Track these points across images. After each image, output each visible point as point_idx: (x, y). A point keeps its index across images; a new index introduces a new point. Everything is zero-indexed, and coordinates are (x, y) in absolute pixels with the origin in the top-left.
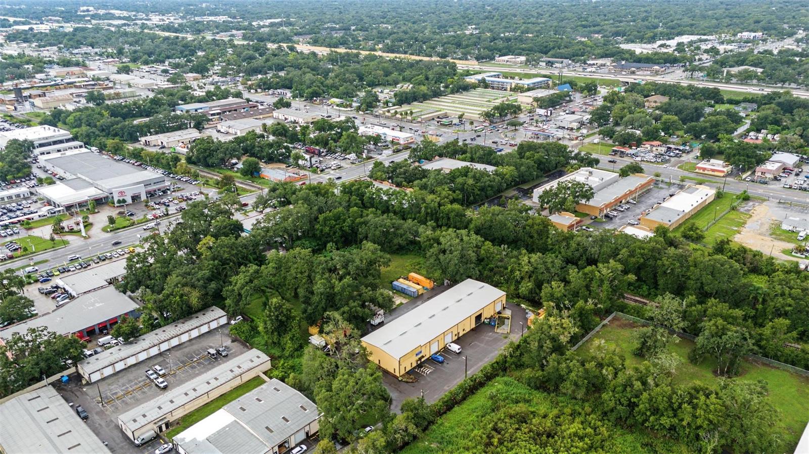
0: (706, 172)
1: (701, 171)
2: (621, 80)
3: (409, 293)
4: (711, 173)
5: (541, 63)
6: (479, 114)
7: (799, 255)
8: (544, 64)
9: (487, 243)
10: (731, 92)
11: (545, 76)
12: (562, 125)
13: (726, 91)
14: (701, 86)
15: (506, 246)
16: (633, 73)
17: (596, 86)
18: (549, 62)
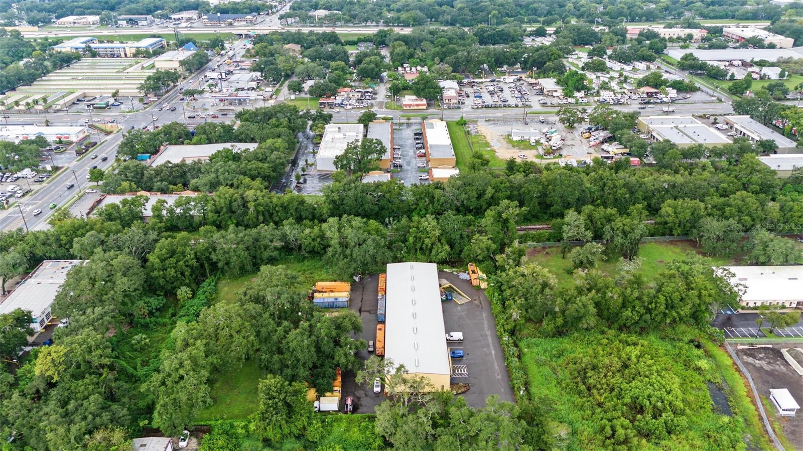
0: (412, 108)
1: (408, 108)
2: (234, 32)
3: (341, 305)
4: (416, 108)
5: (119, 22)
6: (137, 88)
7: (548, 157)
8: (124, 23)
9: (371, 221)
10: (346, 35)
11: (154, 36)
12: (239, 86)
13: (341, 34)
14: (321, 32)
15: (391, 219)
16: (231, 24)
17: (222, 41)
18: (130, 20)
